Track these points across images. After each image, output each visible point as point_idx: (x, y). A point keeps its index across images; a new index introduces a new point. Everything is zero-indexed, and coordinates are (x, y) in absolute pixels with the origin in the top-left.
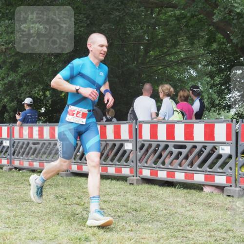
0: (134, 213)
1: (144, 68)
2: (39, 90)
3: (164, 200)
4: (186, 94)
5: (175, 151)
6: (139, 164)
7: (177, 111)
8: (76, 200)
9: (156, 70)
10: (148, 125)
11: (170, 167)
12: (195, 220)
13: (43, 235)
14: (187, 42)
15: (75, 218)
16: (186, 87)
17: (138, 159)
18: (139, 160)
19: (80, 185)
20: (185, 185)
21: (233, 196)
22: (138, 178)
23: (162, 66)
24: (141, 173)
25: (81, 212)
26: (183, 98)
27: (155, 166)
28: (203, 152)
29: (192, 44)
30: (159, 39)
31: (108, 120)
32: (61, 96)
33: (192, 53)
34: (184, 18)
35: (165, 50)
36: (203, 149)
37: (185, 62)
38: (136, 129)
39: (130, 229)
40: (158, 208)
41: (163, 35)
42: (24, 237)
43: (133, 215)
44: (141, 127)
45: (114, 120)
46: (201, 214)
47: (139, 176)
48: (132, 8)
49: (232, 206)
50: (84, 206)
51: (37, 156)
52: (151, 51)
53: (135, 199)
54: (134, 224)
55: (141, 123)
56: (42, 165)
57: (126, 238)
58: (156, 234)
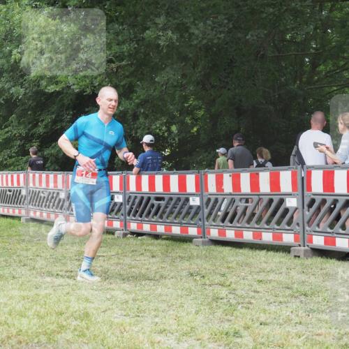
0: (303, 298)
1: (311, 89)
2: (161, 125)
6: (307, 228)
8: (218, 279)
9: (329, 93)
10: (321, 172)
13: (174, 327)
15: (218, 304)
17: (306, 220)
18: (308, 222)
19: (223, 258)
22: (306, 248)
23: (336, 86)
24: (311, 241)
25: (227, 295)
27: (331, 231)
31: (259, 165)
32: (192, 131)
35: (342, 63)
38: (303, 178)
39: (299, 322)
41: (338, 41)
42: (149, 329)
43: (301, 302)
44: (309, 174)
45: (269, 164)
47: (308, 246)
50: (230, 288)
51: (161, 217)
52: (320, 65)
53: (303, 279)
54: (304, 314)
55: (309, 169)
56: (168, 229)
57: (293, 335)
58: (336, 329)
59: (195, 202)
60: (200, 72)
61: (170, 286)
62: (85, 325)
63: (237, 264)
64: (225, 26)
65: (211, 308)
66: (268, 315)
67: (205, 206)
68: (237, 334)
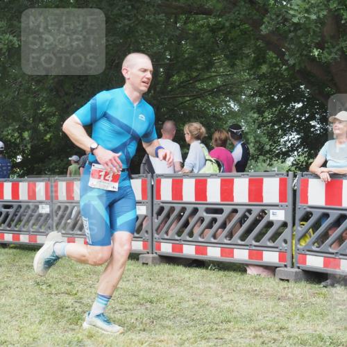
0: (148, 305)
1: (165, 99)
2: (13, 130)
3: (192, 287)
4: (223, 136)
5: (208, 217)
6: (156, 235)
7: (211, 161)
8: (64, 287)
9: (182, 103)
10: (170, 181)
11: (200, 239)
12: (235, 314)
13: (16, 338)
14: (226, 63)
15: (64, 313)
16: (225, 126)
17: (155, 227)
18: (157, 230)
19: (71, 267)
20: (221, 266)
21: (288, 281)
22: (155, 255)
23: (190, 96)
24: (159, 248)
25: (72, 304)
26: (219, 142)
27: (179, 238)
28: (248, 218)
29: (233, 65)
30: (186, 59)
32: (45, 138)
33: (232, 79)
34: (221, 29)
35: (195, 74)
36: (247, 214)
37: (222, 91)
38: (152, 186)
39: (142, 329)
40: (182, 298)
41: (192, 52)
43: (147, 309)
44: (159, 182)
46: (244, 306)
47: (156, 253)
48: (148, 14)
49: (286, 294)
50: (76, 296)
51: (9, 225)
52: (174, 76)
53: (150, 286)
54: (148, 321)
55: (159, 178)
56: (16, 237)
57: (136, 342)
58: (178, 334)
61: (14, 295)
63: (85, 272)
65: (56, 318)
67: (54, 214)
68: (80, 343)
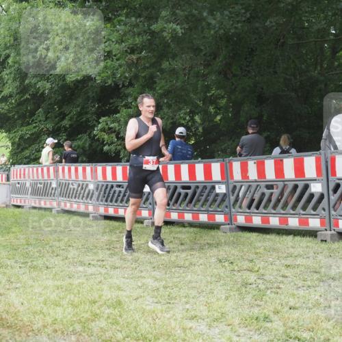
0: (331, 282)
2: (185, 114)
6: (333, 212)
8: (246, 264)
13: (205, 313)
15: (248, 289)
18: (334, 207)
19: (251, 244)
22: (333, 232)
24: (337, 225)
25: (255, 281)
31: (283, 152)
42: (181, 316)
43: (330, 285)
45: (293, 151)
47: (334, 230)
50: (258, 273)
54: (333, 298)
55: (333, 154)
56: (196, 217)
57: (323, 318)
59: (221, 189)
60: (221, 61)
61: (199, 272)
62: (118, 313)
63: (265, 249)
64: (242, 16)
65: (240, 294)
66: (297, 300)
67: (231, 193)
68: (267, 319)
